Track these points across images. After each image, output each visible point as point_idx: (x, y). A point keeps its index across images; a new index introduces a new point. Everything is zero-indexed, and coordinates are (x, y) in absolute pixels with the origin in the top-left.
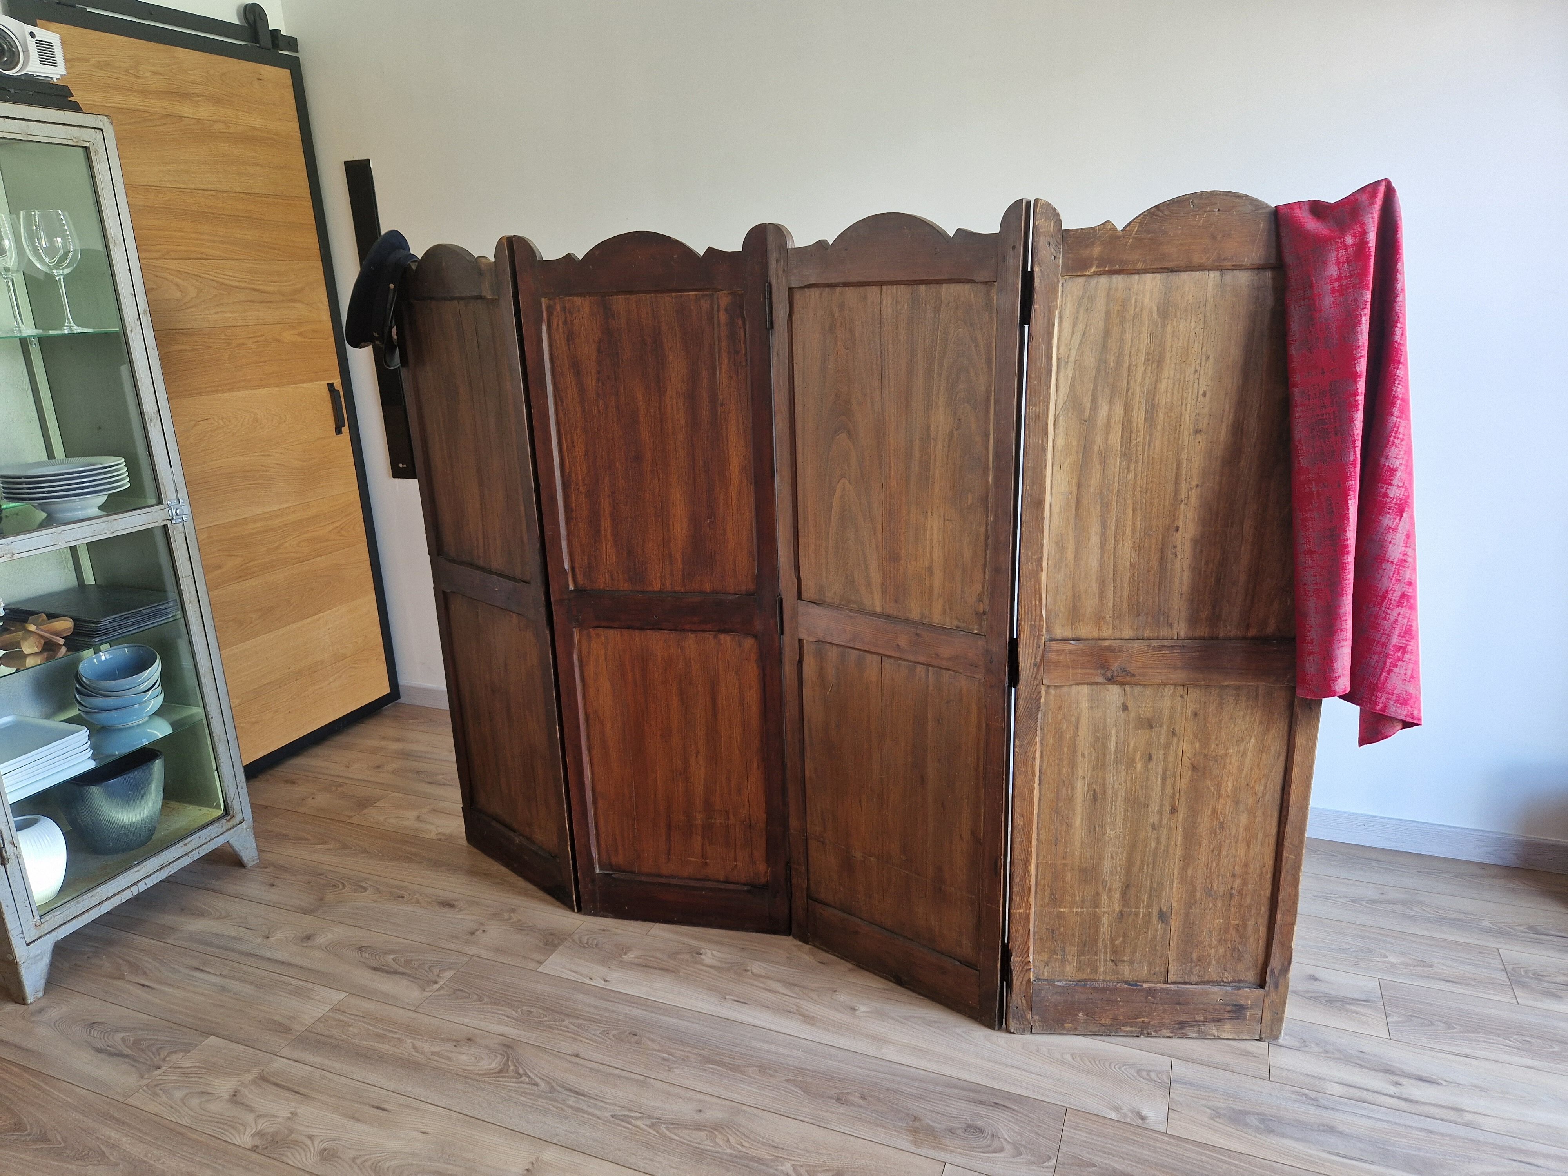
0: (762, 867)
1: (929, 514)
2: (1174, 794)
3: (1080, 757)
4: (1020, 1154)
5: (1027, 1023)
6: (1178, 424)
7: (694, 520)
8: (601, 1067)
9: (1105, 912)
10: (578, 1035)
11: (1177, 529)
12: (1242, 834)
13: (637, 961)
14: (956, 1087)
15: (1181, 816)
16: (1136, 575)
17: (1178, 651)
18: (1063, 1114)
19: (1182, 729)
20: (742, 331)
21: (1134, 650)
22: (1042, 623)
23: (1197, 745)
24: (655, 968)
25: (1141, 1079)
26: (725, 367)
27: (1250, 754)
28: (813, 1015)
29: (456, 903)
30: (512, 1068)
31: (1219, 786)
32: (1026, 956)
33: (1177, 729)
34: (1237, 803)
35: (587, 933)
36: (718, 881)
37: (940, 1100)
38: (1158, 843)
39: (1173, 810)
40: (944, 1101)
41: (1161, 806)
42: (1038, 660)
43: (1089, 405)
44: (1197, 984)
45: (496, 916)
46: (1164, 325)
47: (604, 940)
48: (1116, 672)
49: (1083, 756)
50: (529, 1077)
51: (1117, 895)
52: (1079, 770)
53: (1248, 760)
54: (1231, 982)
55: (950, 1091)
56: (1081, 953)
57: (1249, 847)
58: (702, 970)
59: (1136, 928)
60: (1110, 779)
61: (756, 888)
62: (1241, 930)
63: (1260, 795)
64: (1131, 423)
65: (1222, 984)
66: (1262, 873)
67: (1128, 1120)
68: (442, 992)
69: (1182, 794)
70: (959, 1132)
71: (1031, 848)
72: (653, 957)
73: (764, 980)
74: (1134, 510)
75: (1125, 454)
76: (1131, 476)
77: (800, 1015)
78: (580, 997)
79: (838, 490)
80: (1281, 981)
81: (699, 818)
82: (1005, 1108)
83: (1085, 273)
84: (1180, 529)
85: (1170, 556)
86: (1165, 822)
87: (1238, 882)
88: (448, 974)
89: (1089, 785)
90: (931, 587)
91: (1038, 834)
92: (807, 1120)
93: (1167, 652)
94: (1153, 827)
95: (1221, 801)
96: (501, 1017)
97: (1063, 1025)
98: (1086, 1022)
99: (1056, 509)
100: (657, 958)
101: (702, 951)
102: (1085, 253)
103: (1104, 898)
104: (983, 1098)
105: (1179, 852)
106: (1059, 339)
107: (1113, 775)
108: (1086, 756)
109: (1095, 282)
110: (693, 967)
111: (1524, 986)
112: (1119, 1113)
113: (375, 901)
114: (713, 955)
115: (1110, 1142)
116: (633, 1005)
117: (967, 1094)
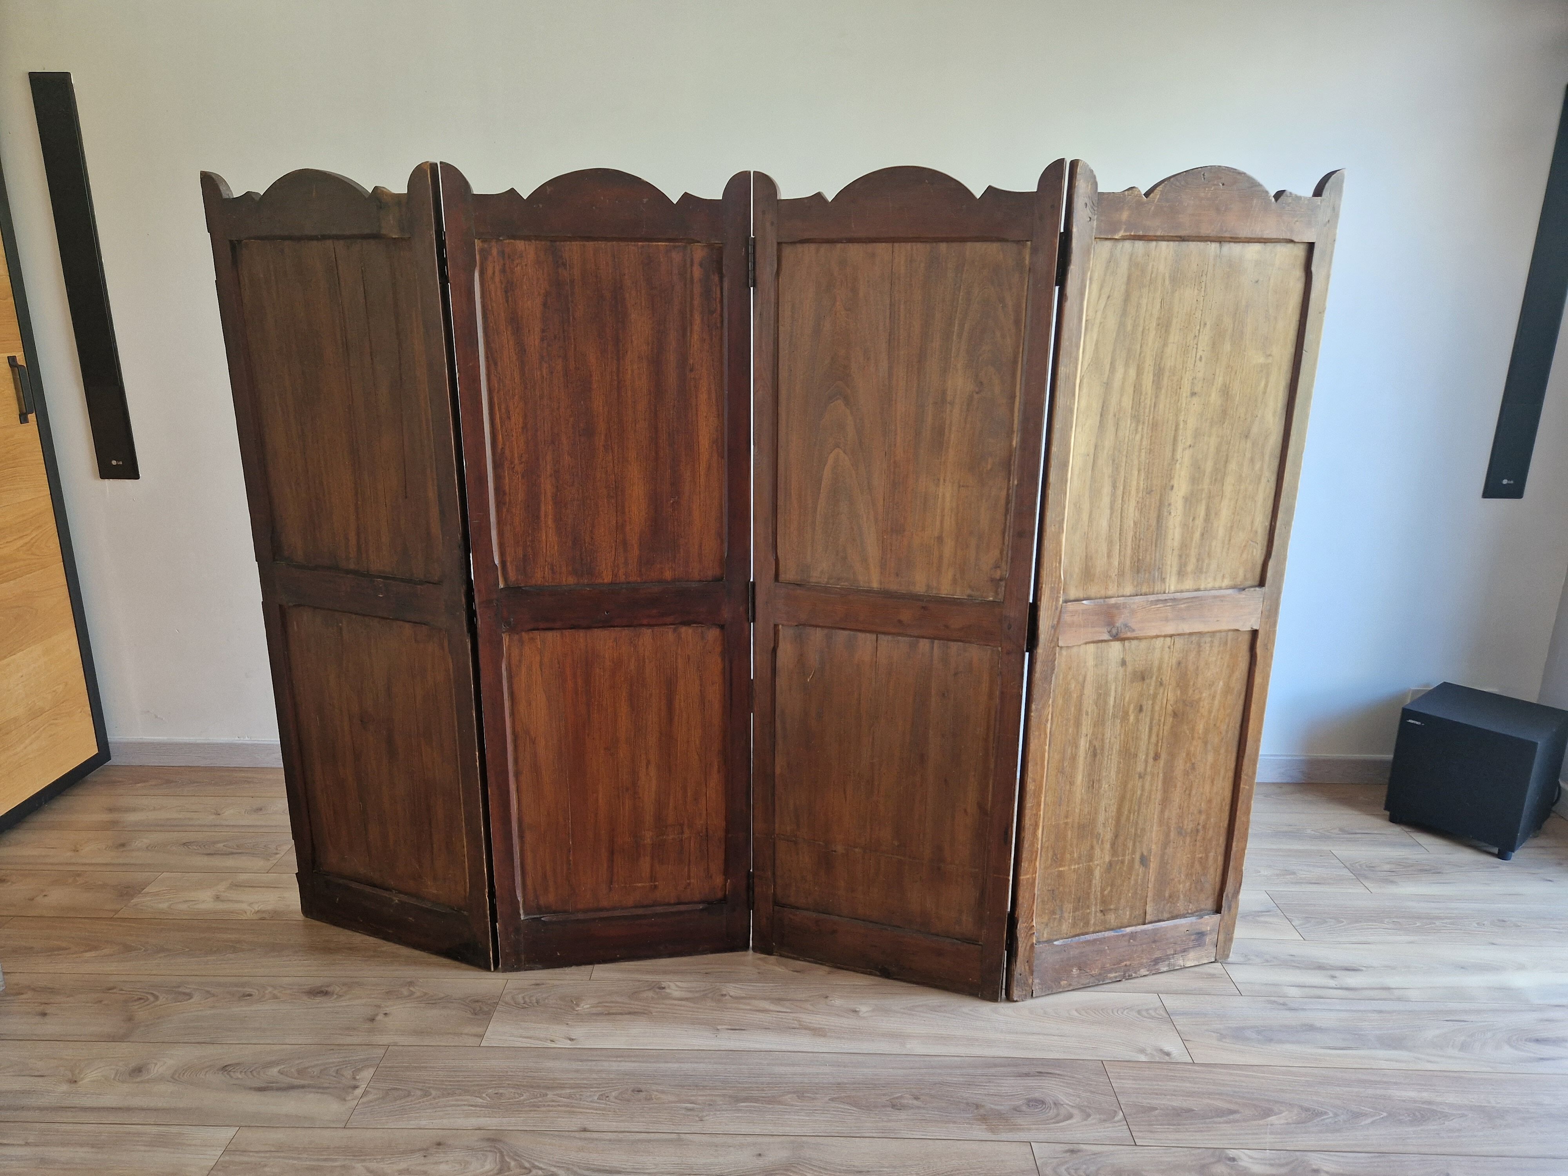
0: (719, 880)
1: (942, 481)
2: (1158, 742)
3: (1084, 715)
4: (1089, 1116)
5: (1028, 989)
6: (1178, 387)
7: (655, 500)
8: (621, 1135)
9: (1098, 865)
10: (573, 1107)
11: (1172, 487)
12: (1208, 773)
13: (594, 1010)
14: (995, 1066)
15: (1162, 762)
16: (1138, 534)
17: (1170, 604)
18: (1102, 1068)
19: (1168, 678)
20: (718, 288)
21: (1135, 606)
22: (1060, 585)
23: (1179, 692)
24: (621, 1014)
25: (1145, 1019)
26: (696, 328)
27: (1218, 697)
28: (819, 1026)
29: (329, 989)
30: (513, 1164)
31: (1193, 729)
32: (1030, 921)
33: (1163, 679)
34: (1206, 743)
35: (518, 991)
36: (669, 904)
37: (989, 1082)
38: (1143, 790)
39: (1156, 757)
40: (993, 1082)
41: (1147, 755)
42: (1055, 622)
43: (1108, 367)
44: (1168, 919)
45: (390, 994)
46: (1173, 292)
47: (544, 995)
48: (1119, 629)
49: (1087, 714)
50: (541, 1169)
51: (1107, 846)
52: (1083, 727)
53: (1216, 702)
54: (1195, 912)
55: (993, 1071)
56: (1075, 909)
57: (1212, 782)
58: (675, 1005)
59: (1122, 875)
60: (1108, 735)
61: (712, 905)
62: (1203, 862)
63: (1224, 733)
64: (1141, 385)
65: (1188, 915)
66: (1222, 806)
67: (1157, 1059)
68: (371, 1097)
69: (1164, 740)
70: (1024, 1108)
71: (1040, 811)
72: (612, 1002)
73: (747, 1001)
74: (1139, 471)
75: (1135, 416)
76: (1138, 437)
77: (805, 1029)
78: (550, 1064)
79: (830, 461)
80: (1233, 903)
81: (648, 837)
82: (1050, 1075)
83: (1114, 237)
84: (1174, 488)
85: (1166, 514)
86: (1149, 769)
87: (1203, 817)
88: (367, 1074)
89: (1090, 742)
90: (941, 557)
91: (1045, 797)
92: (874, 1135)
93: (1161, 605)
94: (1140, 777)
95: (1195, 743)
96: (466, 1108)
97: (1059, 983)
98: (1079, 976)
99: (1076, 471)
100: (617, 1002)
101: (664, 984)
102: (1116, 217)
103: (1097, 852)
104: (1025, 1070)
105: (1159, 796)
106: (1088, 300)
107: (1111, 730)
108: (1089, 714)
109: (1121, 246)
110: (663, 1004)
111: (1366, 878)
112: (1147, 1055)
113: (213, 1007)
114: (677, 986)
115: (1155, 1083)
116: (619, 1059)
117: (1009, 1069)
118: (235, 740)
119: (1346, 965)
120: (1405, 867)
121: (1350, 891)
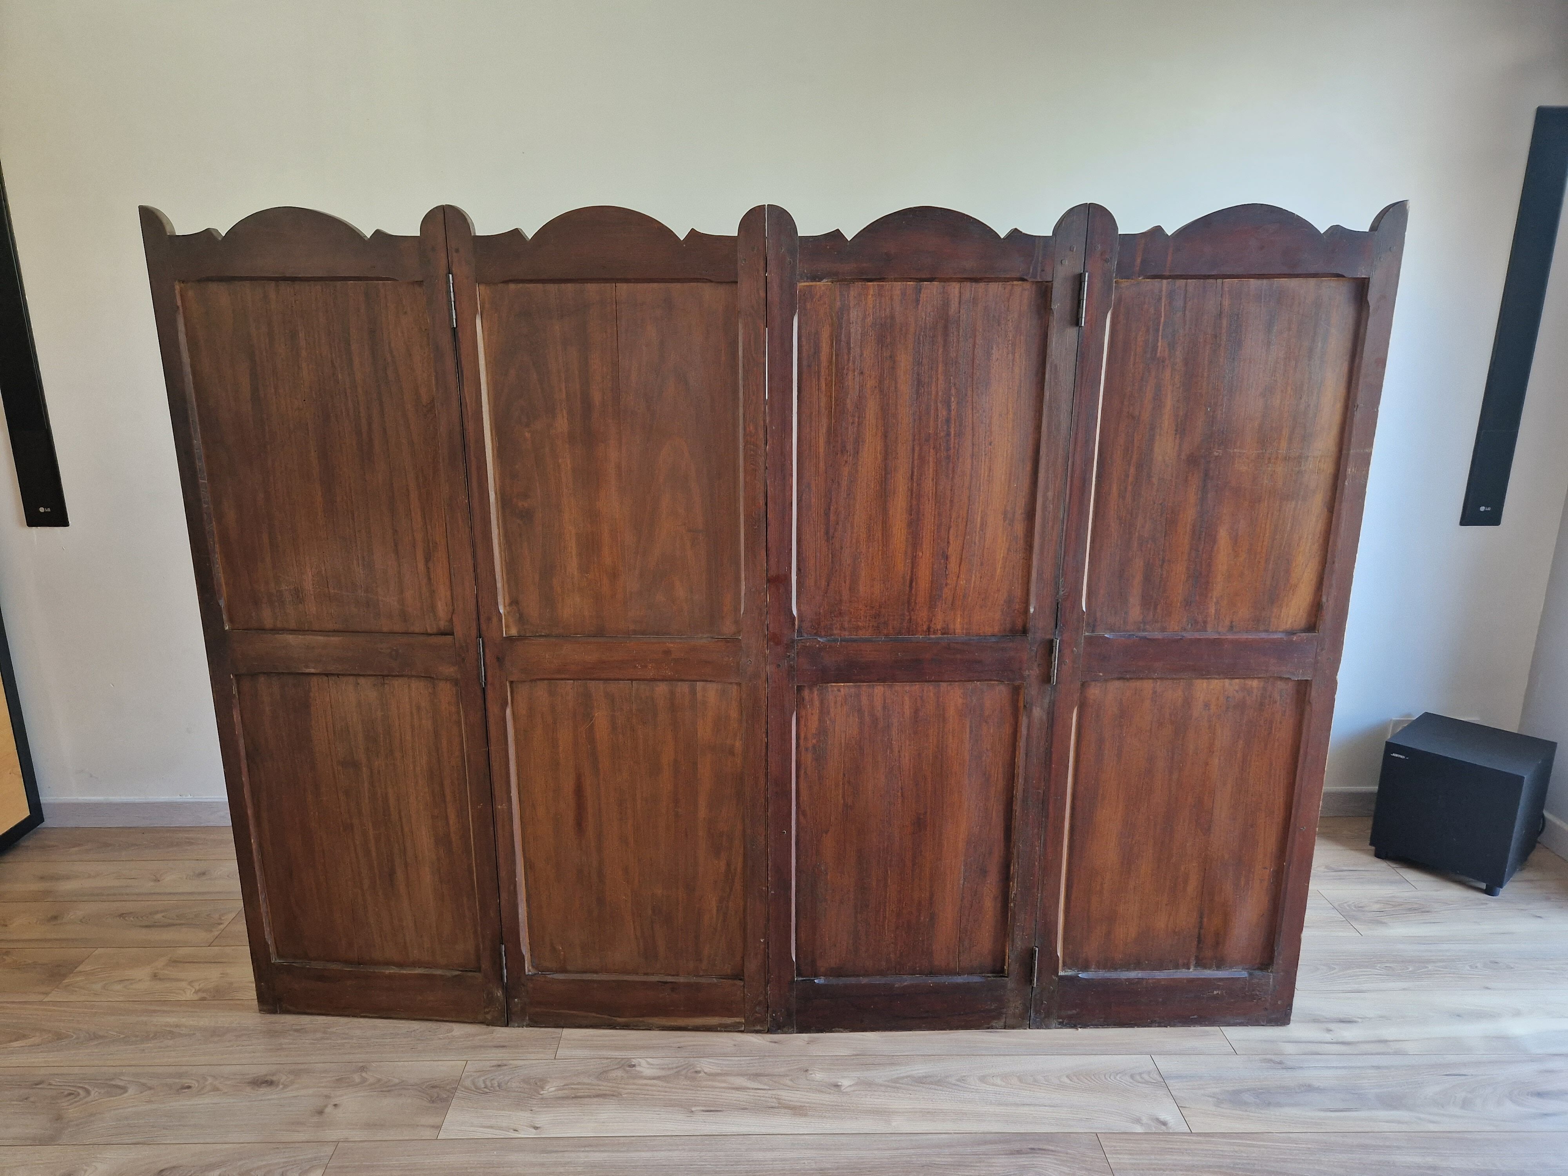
14: (986, 1143)
18: (1097, 1141)
24: (589, 1097)
25: (1139, 1084)
28: (799, 1104)
29: (274, 1078)
35: (478, 1074)
37: (980, 1162)
40: (984, 1162)
45: (341, 1082)
47: (507, 1078)
55: (983, 1148)
58: (646, 1085)
67: (1154, 1130)
72: (579, 1084)
73: (723, 1078)
77: (785, 1108)
78: (513, 1157)
82: (1043, 1152)
100: (584, 1084)
101: (634, 1062)
104: (1016, 1146)
110: (634, 1084)
111: (1356, 919)
112: (1142, 1124)
113: (149, 1102)
114: (649, 1063)
115: (1153, 1157)
116: (587, 1149)
117: (1000, 1147)
118: (177, 798)
119: (1341, 1016)
120: (1394, 906)
121: (1341, 934)
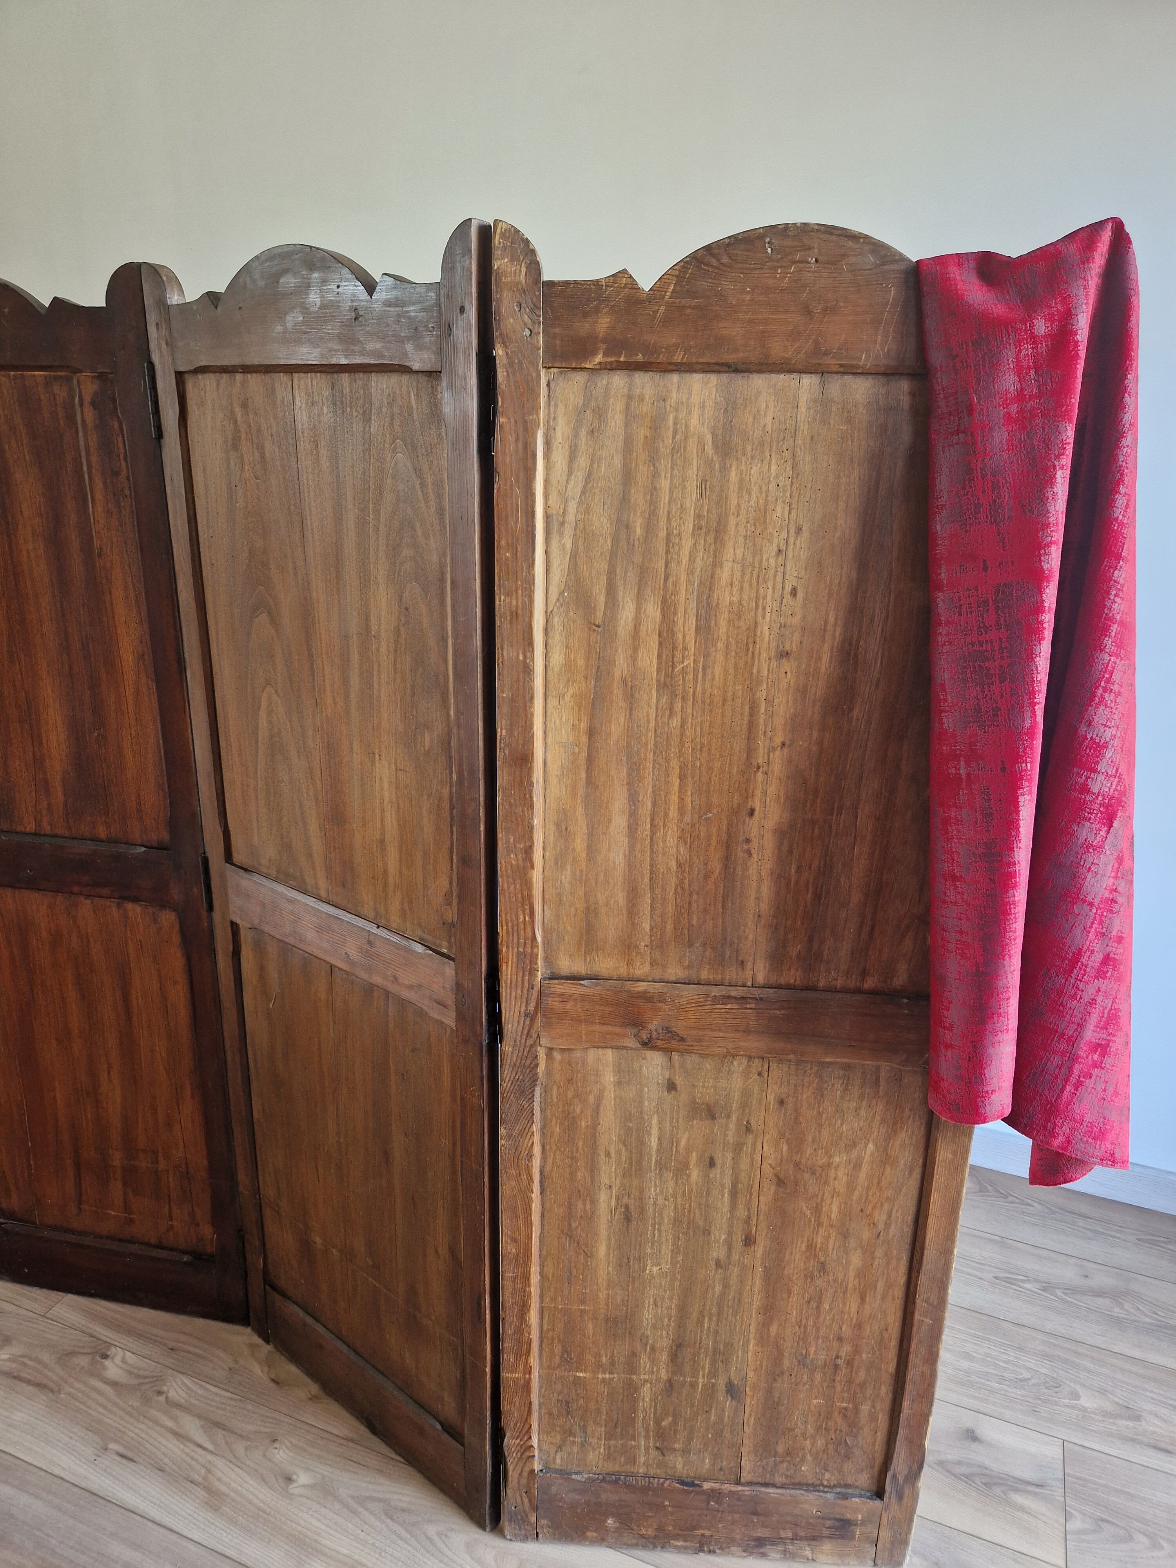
0: (207, 1231)
1: (377, 757)
2: (749, 1217)
3: (603, 1157)
5: (530, 1528)
6: (751, 640)
7: (76, 731)
9: (646, 1381)
11: (752, 812)
12: (852, 1282)
13: (7, 1366)
15: (759, 1250)
16: (686, 882)
17: (753, 1006)
19: (761, 1122)
20: (120, 439)
21: (683, 1001)
22: (535, 950)
23: (785, 1148)
26: (99, 496)
27: (865, 1168)
31: (817, 1210)
32: (526, 1438)
33: (752, 1122)
34: (845, 1235)
36: (148, 1245)
38: (726, 1286)
39: (749, 1241)
41: (730, 1234)
42: (532, 1007)
43: (602, 600)
44: (782, 1487)
46: (724, 469)
48: (655, 1033)
49: (608, 1154)
51: (664, 1357)
52: (602, 1174)
53: (863, 1174)
54: (835, 1486)
56: (609, 1436)
57: (863, 1299)
59: (693, 1405)
60: (651, 1192)
61: (199, 1259)
62: (850, 1416)
63: (881, 1226)
64: (673, 633)
65: (821, 1488)
66: (882, 1338)
69: (761, 1218)
71: (529, 1286)
74: (682, 777)
75: (665, 684)
76: (676, 722)
79: (264, 703)
80: (907, 1491)
81: (117, 1158)
83: (583, 365)
84: (756, 813)
85: (741, 855)
86: (735, 1257)
87: (846, 1349)
89: (618, 1198)
90: (385, 872)
91: (542, 1266)
93: (735, 1006)
94: (718, 1264)
95: (822, 1231)
97: (584, 1533)
98: (617, 1530)
99: (554, 769)
102: (583, 328)
103: (644, 1360)
105: (757, 1301)
106: (547, 481)
107: (656, 1186)
108: (613, 1155)
109: (605, 382)
